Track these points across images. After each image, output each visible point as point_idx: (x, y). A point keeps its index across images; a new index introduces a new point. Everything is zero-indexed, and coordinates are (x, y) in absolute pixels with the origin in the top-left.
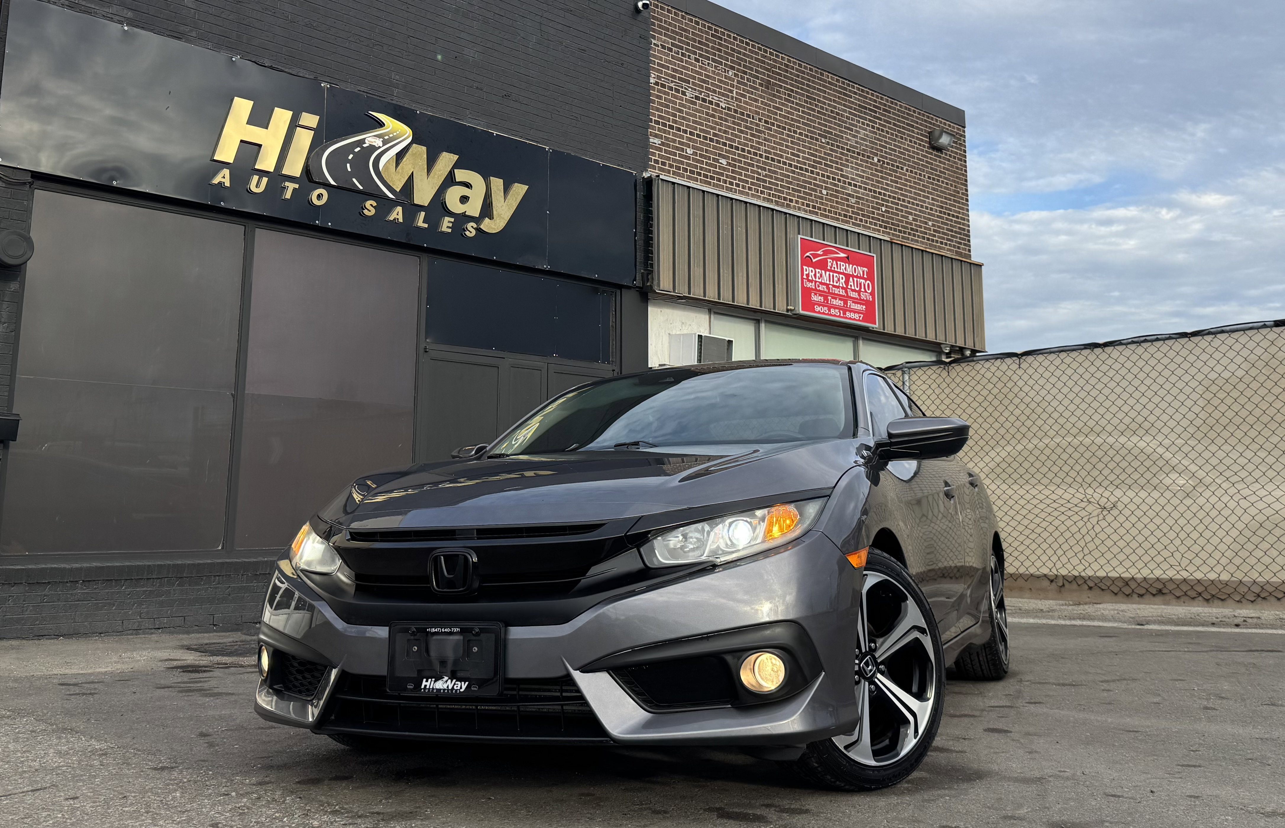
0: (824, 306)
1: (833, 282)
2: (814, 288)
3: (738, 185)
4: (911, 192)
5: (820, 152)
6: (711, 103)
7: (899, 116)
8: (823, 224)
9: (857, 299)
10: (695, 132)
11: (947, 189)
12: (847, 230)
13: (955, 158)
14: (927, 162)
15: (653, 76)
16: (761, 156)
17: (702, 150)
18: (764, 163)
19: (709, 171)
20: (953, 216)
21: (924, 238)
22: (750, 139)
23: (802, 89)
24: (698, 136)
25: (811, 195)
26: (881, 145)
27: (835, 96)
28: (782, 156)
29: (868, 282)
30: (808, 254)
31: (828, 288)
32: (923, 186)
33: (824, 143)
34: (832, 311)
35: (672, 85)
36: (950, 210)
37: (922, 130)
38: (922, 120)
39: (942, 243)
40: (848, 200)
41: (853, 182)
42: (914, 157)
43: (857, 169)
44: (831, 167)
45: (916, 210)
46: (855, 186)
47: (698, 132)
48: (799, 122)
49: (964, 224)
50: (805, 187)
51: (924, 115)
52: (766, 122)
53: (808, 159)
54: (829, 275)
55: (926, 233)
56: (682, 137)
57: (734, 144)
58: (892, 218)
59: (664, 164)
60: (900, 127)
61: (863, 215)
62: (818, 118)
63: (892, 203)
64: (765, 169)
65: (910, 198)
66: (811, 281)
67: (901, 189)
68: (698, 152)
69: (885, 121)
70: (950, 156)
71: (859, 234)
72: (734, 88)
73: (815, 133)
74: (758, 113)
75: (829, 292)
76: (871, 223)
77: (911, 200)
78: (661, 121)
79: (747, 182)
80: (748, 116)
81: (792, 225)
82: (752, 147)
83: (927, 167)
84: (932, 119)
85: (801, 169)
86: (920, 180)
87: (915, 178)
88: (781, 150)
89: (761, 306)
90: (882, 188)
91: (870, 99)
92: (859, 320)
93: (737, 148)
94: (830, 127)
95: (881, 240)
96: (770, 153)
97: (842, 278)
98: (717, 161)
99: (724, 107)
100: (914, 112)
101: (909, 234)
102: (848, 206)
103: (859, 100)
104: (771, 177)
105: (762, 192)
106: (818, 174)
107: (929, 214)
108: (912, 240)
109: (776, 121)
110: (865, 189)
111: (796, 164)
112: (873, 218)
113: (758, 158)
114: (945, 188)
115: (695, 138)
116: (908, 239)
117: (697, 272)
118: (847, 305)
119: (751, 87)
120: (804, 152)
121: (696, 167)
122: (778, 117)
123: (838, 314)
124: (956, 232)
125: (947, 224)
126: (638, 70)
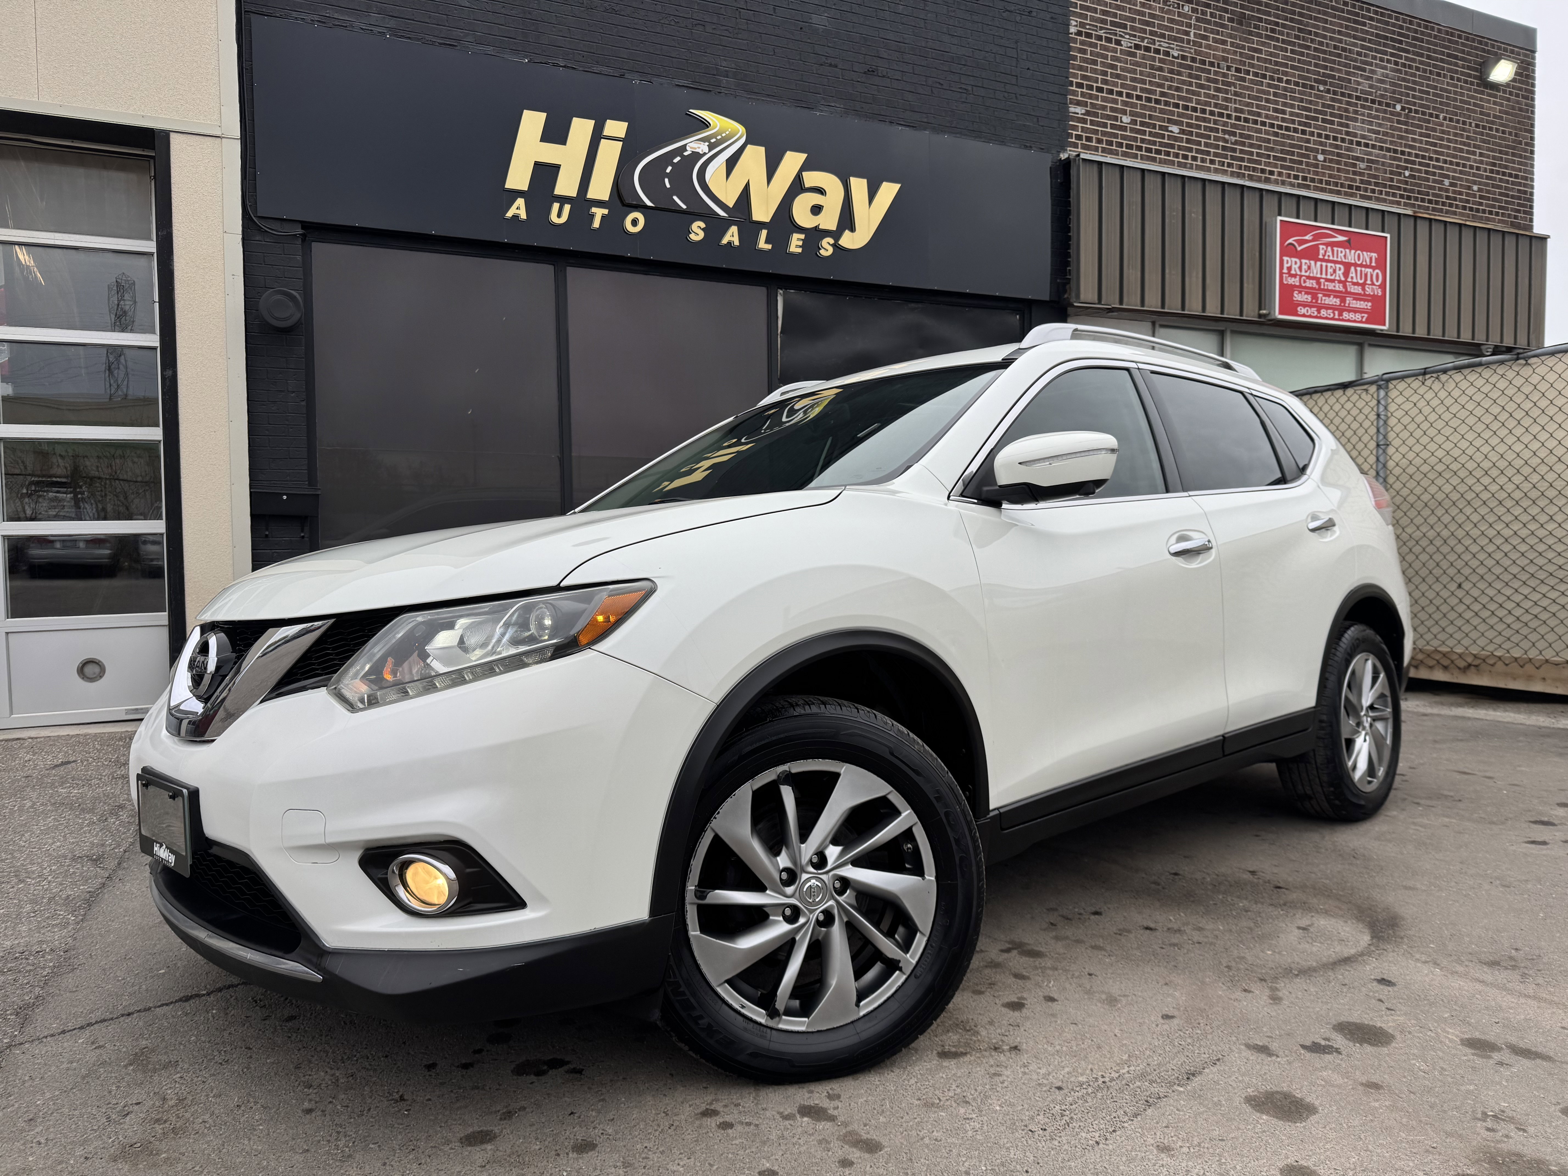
0: (1310, 307)
1: (1326, 274)
2: (1298, 284)
3: (1194, 159)
4: (1448, 147)
5: (1317, 104)
6: (1157, 51)
7: (1436, 45)
8: (1316, 200)
9: (1359, 294)
10: (1135, 93)
11: (1504, 139)
12: (1350, 206)
13: (1517, 95)
14: (1475, 105)
15: (1074, 23)
16: (1229, 116)
17: (1143, 116)
18: (1234, 126)
19: (1154, 143)
20: (1510, 175)
21: (1464, 208)
22: (1214, 95)
23: (1292, 20)
24: (1139, 98)
25: (1301, 163)
26: (1406, 87)
27: (1341, 26)
28: (1259, 114)
29: (1377, 271)
30: (1290, 241)
31: (1319, 283)
32: (1468, 137)
33: (1322, 91)
34: (1323, 312)
35: (1101, 33)
36: (1506, 167)
37: (1470, 61)
38: (1471, 47)
39: (1491, 213)
40: (1354, 165)
41: (1363, 141)
42: (1455, 100)
43: (1371, 123)
44: (1332, 122)
45: (1455, 171)
46: (1367, 145)
47: (1138, 93)
48: (1286, 66)
49: (1525, 185)
50: (1293, 153)
51: (1473, 41)
52: (1238, 70)
53: (1298, 115)
54: (1321, 266)
55: (1468, 201)
56: (1115, 101)
57: (1190, 105)
58: (1420, 185)
59: (1089, 139)
60: (1436, 59)
61: (1376, 184)
62: (1314, 57)
63: (1420, 164)
64: (1234, 134)
65: (1448, 156)
66: (1295, 276)
67: (1435, 145)
68: (1139, 119)
69: (1414, 53)
70: (1511, 93)
71: (1367, 209)
72: (1190, 27)
73: (1309, 79)
74: (1225, 59)
75: (1320, 289)
76: (1387, 194)
77: (1448, 159)
78: (1085, 82)
79: (1208, 153)
80: (1212, 64)
81: (1270, 204)
82: (1216, 106)
83: (1475, 112)
84: (1486, 44)
85: (1288, 129)
86: (1464, 130)
87: (1455, 128)
88: (1258, 106)
89: (1222, 313)
90: (1406, 146)
91: (1394, 25)
92: (1361, 322)
93: (1195, 110)
94: (1332, 69)
95: (1399, 215)
96: (1242, 111)
97: (1340, 269)
98: (1166, 129)
99: (1176, 55)
100: (1460, 37)
101: (1444, 204)
102: (1354, 173)
103: (1376, 28)
104: (1243, 144)
105: (1229, 165)
106: (1312, 134)
107: (1474, 175)
108: (1447, 212)
109: (1253, 67)
110: (1381, 148)
111: (1280, 123)
112: (1391, 187)
113: (1225, 120)
114: (1500, 138)
115: (1134, 101)
116: (1441, 211)
117: (1132, 275)
118: (1345, 303)
119: (1216, 24)
120: (1292, 106)
121: (1135, 139)
122: (1255, 62)
123: (1332, 315)
124: (1513, 197)
125: (1500, 187)
126: (1052, 18)
